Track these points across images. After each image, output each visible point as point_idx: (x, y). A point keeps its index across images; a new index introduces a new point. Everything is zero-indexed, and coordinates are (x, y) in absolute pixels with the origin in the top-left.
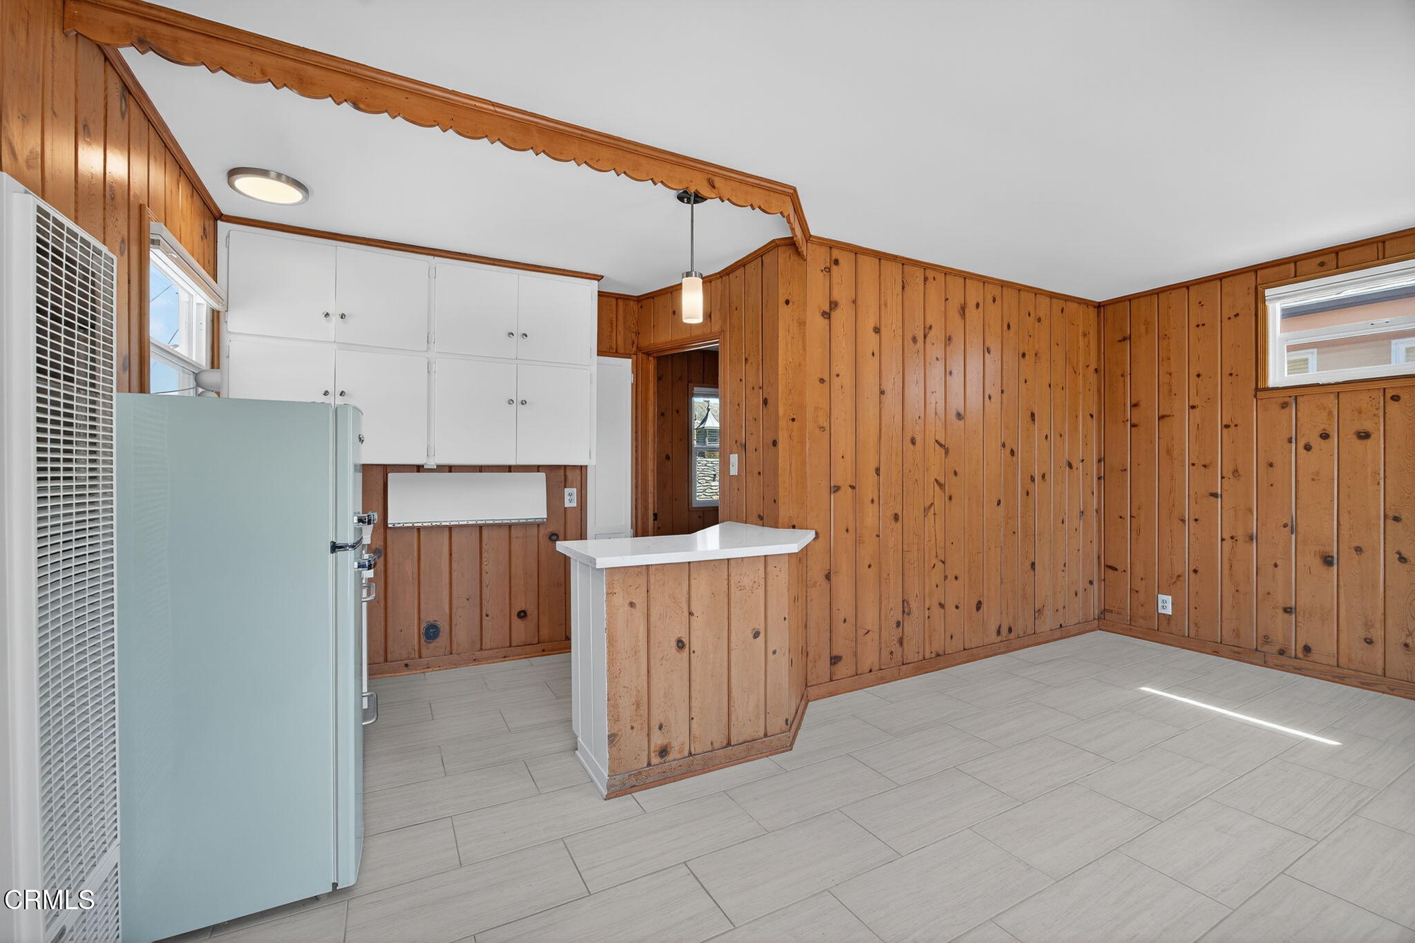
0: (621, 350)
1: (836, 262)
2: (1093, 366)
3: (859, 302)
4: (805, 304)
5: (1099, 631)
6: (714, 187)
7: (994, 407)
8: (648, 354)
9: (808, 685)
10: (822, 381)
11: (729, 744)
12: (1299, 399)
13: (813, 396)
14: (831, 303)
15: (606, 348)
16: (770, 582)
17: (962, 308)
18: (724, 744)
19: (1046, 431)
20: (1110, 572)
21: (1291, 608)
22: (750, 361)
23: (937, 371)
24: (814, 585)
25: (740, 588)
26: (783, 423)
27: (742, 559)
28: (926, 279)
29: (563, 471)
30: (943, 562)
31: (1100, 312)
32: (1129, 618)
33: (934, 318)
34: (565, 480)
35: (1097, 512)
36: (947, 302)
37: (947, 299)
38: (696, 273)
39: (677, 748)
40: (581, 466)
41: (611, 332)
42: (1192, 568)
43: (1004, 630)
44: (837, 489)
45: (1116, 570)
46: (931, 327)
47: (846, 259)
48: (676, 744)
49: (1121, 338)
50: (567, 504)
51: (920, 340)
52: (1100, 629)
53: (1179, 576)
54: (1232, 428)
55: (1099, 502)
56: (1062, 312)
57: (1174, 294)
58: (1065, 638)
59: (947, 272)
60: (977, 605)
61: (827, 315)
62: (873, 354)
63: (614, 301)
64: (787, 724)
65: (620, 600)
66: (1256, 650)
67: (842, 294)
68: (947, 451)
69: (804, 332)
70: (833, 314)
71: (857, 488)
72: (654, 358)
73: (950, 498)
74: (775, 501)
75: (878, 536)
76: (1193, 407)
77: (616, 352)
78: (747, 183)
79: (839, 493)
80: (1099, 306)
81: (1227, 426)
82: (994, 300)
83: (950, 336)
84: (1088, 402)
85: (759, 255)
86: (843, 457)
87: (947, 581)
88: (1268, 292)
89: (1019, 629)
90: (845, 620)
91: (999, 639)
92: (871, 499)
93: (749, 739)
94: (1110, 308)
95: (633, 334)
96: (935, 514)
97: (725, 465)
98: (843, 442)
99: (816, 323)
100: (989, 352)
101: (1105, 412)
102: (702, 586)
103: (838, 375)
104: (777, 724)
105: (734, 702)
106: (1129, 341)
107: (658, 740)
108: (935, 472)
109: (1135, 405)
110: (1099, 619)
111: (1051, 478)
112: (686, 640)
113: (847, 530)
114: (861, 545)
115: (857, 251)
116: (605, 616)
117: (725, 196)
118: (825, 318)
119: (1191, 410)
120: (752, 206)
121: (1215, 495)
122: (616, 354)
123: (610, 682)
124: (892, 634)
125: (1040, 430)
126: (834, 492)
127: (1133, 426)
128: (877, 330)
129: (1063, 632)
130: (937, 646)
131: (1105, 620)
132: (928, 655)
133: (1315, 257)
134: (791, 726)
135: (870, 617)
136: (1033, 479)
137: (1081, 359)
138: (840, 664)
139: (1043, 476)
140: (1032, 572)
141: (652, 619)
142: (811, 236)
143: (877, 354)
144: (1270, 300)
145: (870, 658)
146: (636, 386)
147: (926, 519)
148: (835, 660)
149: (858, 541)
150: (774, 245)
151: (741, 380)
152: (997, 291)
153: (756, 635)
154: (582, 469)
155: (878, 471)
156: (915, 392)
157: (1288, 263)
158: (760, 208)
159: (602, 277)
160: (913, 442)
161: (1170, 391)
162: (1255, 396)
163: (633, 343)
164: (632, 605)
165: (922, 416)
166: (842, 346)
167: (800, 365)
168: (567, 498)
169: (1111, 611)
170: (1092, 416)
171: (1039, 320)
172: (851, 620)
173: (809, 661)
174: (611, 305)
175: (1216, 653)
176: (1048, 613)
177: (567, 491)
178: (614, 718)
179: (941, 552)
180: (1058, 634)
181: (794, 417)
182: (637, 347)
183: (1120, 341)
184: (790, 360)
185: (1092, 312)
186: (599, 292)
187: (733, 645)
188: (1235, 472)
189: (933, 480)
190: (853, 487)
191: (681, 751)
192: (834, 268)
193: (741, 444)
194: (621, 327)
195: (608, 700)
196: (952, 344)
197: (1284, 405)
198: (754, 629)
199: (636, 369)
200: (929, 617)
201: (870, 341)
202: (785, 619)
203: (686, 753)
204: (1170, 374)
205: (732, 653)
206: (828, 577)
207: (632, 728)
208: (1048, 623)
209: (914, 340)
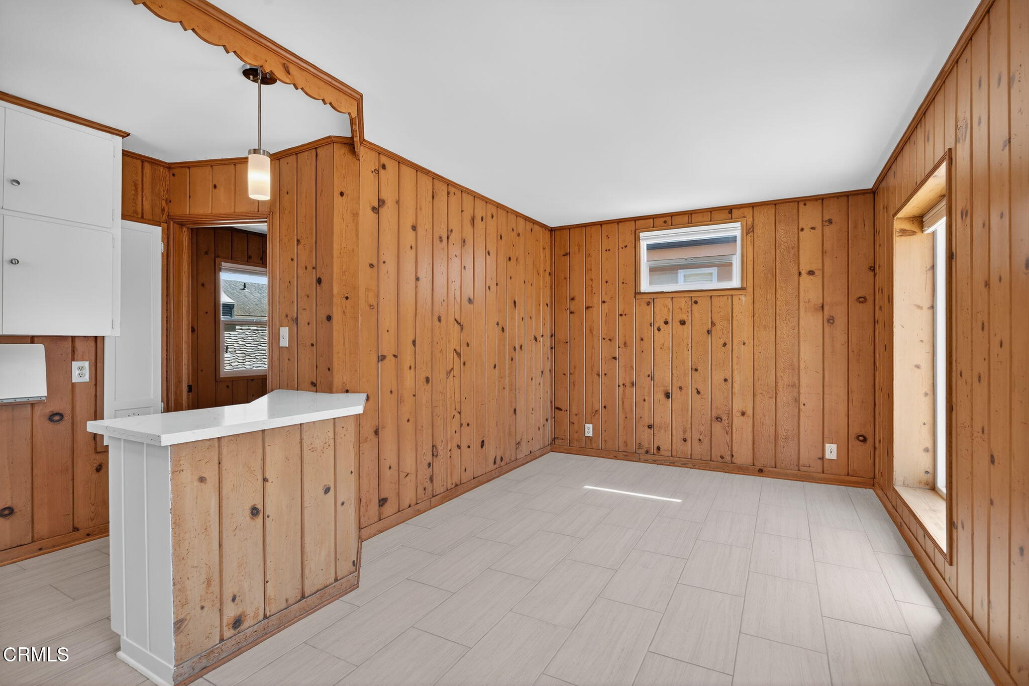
0: (148, 216)
1: (384, 167)
2: (548, 272)
3: (401, 203)
4: (359, 197)
5: (552, 453)
6: (288, 73)
7: (491, 295)
8: (182, 225)
9: (362, 527)
10: (372, 266)
11: (303, 597)
12: (655, 300)
13: (364, 278)
14: (379, 200)
15: (130, 213)
16: (338, 441)
17: (472, 219)
18: (299, 598)
19: (522, 315)
20: (557, 411)
21: (651, 425)
22: (302, 242)
23: (455, 264)
24: (366, 440)
25: (312, 450)
26: (336, 300)
27: (314, 422)
28: (448, 193)
29: (70, 344)
30: (460, 413)
31: (552, 235)
32: (569, 441)
33: (454, 224)
34: (73, 351)
35: (550, 371)
36: (463, 213)
37: (462, 211)
38: (263, 150)
39: (252, 614)
40: (96, 337)
41: (136, 194)
42: (603, 405)
43: (498, 460)
44: (383, 358)
45: (562, 410)
46: (452, 231)
47: (391, 165)
48: (250, 612)
49: (564, 254)
50: (76, 379)
51: (445, 239)
52: (552, 451)
53: (596, 411)
54: (624, 316)
55: (551, 365)
56: (532, 231)
57: (594, 228)
58: (534, 459)
59: (464, 190)
60: (482, 443)
61: (376, 210)
62: (411, 247)
63: (139, 163)
64: (354, 565)
65: (189, 477)
66: (635, 452)
67: (388, 195)
68: (462, 329)
69: (357, 223)
70: (381, 210)
71: (399, 357)
72: (188, 228)
73: (464, 364)
74: (329, 369)
75: (414, 395)
76: (604, 302)
77: (142, 217)
78: (321, 79)
79: (385, 361)
80: (552, 230)
81: (621, 315)
82: (492, 217)
83: (464, 239)
84: (545, 296)
85: (314, 147)
86: (388, 331)
87: (462, 427)
88: (641, 235)
89: (507, 459)
90: (390, 468)
91: (496, 466)
92: (409, 366)
93: (319, 587)
94: (557, 233)
95: (164, 203)
96: (454, 376)
97: (274, 337)
98: (388, 319)
99: (367, 217)
100: (489, 255)
101: (555, 304)
102: (275, 453)
103: (384, 262)
104: (345, 567)
105: (307, 557)
106: (569, 256)
107: (231, 612)
108: (454, 344)
109: (572, 299)
110: (551, 443)
111: (525, 348)
112: (260, 507)
113: (391, 392)
114: (402, 403)
115: (401, 161)
116: (170, 496)
117: (300, 86)
118: (375, 213)
119: (603, 304)
120: (323, 100)
121: (615, 358)
122: (142, 219)
123: (175, 566)
124: (425, 473)
125: (519, 314)
126: (381, 360)
127: (571, 313)
128: (414, 228)
129: (532, 457)
130: (456, 479)
131: (556, 444)
132: (450, 486)
133: (663, 217)
134: (356, 566)
135: (409, 464)
136: (515, 349)
137: (542, 266)
138: (387, 505)
139: (521, 347)
140: (514, 415)
141: (225, 492)
142: (364, 140)
143: (414, 247)
144: (643, 239)
145: (409, 496)
146: (166, 257)
147: (448, 380)
148: (383, 502)
149: (400, 400)
150: (329, 141)
151: (292, 260)
152: (493, 210)
153: (327, 490)
154: (97, 341)
155: (414, 342)
156: (440, 280)
157: (650, 218)
158: (330, 104)
159: (129, 135)
160: (439, 319)
161: (592, 290)
162: (635, 297)
163: (163, 210)
164: (202, 480)
165: (446, 300)
166: (388, 238)
167: (353, 251)
168: (75, 372)
169: (558, 438)
170: (547, 305)
171: (519, 235)
172: (394, 467)
173: (361, 506)
174: (136, 168)
175: (616, 458)
176: (524, 444)
177: (75, 365)
178: (181, 601)
179: (458, 406)
180: (529, 458)
181: (347, 295)
182: (169, 216)
183: (564, 255)
184: (344, 245)
185: (548, 234)
186: (123, 150)
187: (306, 504)
188: (625, 344)
189: (453, 349)
190: (395, 356)
191: (255, 617)
192: (382, 171)
193: (292, 318)
194: (147, 191)
195: (174, 584)
196: (466, 246)
197: (648, 304)
198: (325, 486)
199: (167, 238)
200: (450, 457)
201: (408, 237)
202: (352, 472)
203: (261, 617)
204: (592, 280)
205: (306, 512)
206: (376, 432)
207: (202, 608)
208: (524, 450)
209: (441, 239)
